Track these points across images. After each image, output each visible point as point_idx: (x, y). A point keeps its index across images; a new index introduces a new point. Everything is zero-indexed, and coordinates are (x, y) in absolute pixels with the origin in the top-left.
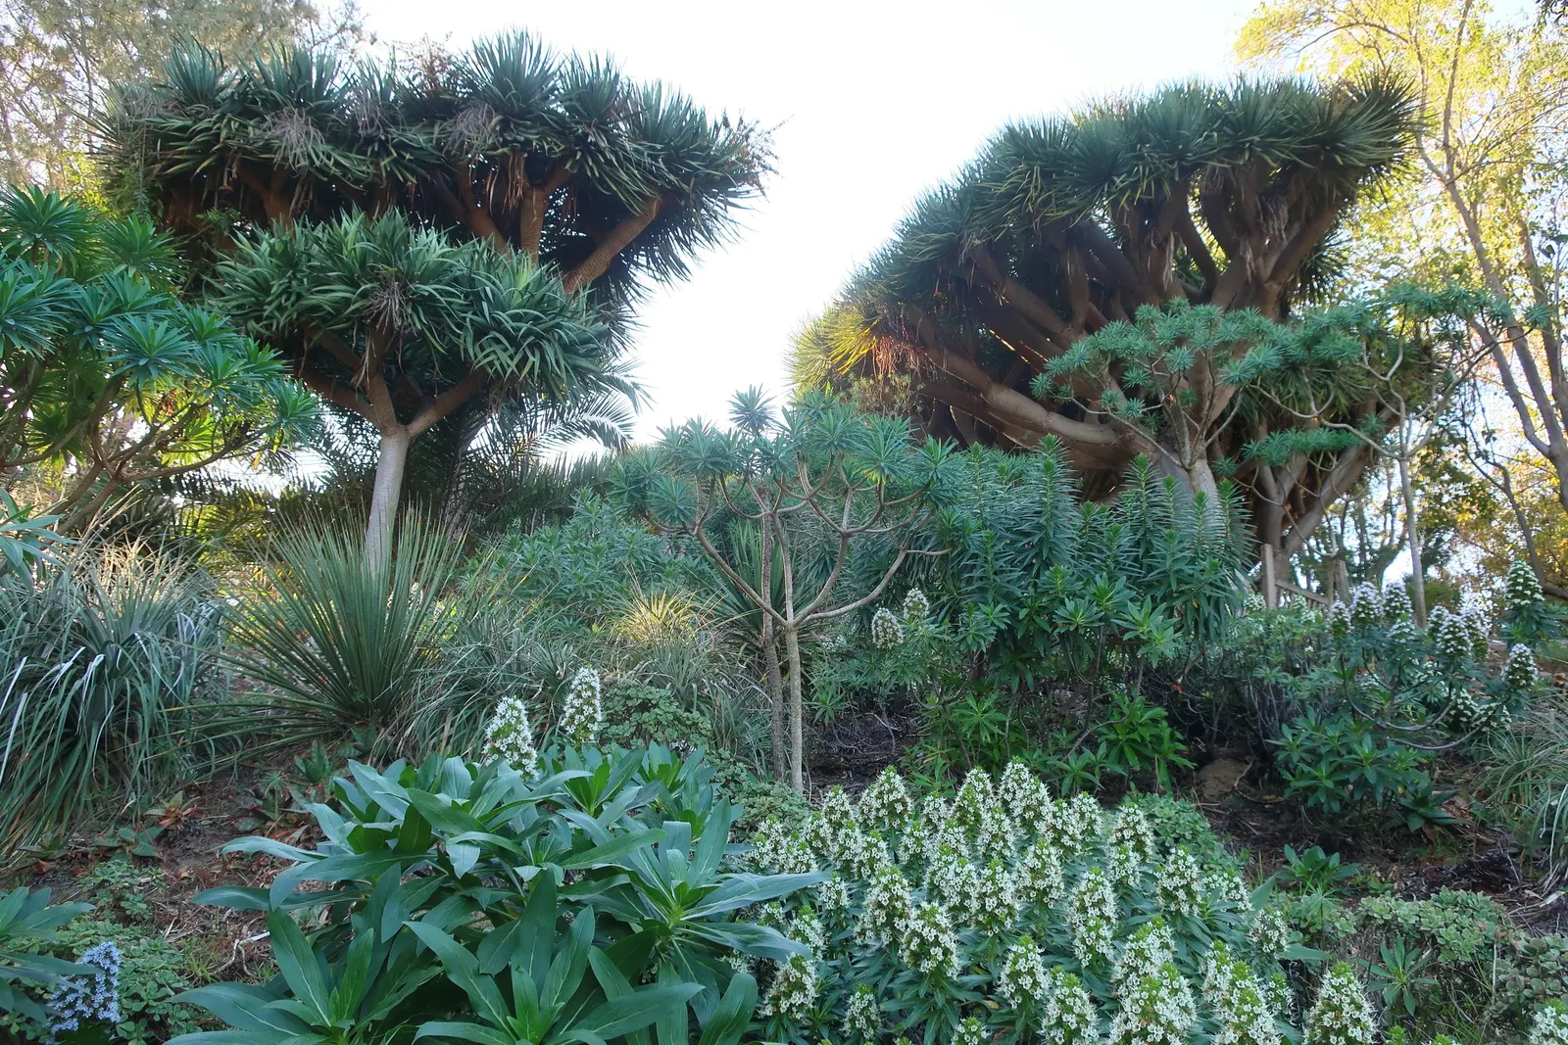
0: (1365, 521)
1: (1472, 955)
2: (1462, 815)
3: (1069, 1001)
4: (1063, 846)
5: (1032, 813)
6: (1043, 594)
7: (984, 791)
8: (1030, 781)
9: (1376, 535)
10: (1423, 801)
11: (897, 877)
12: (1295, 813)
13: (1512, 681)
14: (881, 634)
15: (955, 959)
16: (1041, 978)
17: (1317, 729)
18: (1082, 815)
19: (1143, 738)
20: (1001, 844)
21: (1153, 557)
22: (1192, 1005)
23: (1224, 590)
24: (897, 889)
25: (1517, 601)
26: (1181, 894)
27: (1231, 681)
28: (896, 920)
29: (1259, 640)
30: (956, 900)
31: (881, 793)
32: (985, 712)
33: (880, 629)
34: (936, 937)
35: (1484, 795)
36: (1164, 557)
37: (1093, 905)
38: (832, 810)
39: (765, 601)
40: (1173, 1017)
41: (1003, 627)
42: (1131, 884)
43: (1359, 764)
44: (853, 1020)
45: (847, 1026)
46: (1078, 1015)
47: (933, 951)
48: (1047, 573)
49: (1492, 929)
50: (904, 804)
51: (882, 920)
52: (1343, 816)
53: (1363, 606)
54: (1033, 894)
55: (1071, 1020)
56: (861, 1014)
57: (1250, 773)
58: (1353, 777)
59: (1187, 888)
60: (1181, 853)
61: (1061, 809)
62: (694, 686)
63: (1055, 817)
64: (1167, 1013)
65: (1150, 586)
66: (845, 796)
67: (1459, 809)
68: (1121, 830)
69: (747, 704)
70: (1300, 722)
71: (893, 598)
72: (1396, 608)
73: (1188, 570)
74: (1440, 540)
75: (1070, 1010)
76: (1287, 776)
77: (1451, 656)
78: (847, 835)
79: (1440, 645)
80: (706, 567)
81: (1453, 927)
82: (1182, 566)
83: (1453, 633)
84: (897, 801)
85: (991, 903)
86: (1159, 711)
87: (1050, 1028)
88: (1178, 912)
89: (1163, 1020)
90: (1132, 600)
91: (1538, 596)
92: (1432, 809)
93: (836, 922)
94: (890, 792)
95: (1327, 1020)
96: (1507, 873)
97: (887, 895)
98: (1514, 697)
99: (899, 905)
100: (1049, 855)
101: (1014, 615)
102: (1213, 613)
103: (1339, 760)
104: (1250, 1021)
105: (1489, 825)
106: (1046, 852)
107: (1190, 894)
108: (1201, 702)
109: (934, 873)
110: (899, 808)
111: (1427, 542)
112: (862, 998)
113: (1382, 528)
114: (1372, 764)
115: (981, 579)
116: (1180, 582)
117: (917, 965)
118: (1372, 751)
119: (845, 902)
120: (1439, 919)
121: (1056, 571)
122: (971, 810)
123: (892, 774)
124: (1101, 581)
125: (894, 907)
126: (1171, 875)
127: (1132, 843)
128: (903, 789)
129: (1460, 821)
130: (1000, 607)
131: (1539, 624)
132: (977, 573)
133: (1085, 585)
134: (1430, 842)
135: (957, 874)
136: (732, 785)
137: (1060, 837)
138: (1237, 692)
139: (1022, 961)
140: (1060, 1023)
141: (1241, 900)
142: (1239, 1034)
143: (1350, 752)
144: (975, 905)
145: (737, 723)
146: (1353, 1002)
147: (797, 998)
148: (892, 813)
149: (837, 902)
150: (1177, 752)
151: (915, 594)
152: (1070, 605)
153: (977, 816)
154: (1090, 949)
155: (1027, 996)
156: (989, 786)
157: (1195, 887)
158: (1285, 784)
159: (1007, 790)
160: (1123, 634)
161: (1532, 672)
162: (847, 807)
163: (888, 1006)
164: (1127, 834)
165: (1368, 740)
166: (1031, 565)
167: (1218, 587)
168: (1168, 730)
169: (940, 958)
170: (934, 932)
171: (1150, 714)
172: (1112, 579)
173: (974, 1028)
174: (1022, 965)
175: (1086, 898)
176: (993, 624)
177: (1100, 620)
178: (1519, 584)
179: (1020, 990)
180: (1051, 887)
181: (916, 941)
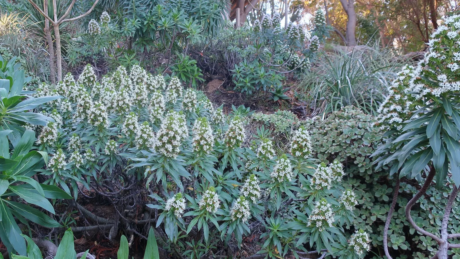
0: (274, 4)
1: (285, 130)
2: (291, 96)
3: (145, 130)
4: (150, 90)
5: (140, 80)
6: (153, 15)
7: (124, 74)
8: (140, 69)
9: (277, 9)
10: (279, 92)
11: (87, 95)
12: (237, 96)
13: (311, 49)
14: (92, 29)
15: (107, 121)
16: (137, 125)
17: (247, 66)
18: (159, 82)
19: (187, 70)
20: (128, 89)
21: (194, 3)
22: (187, 131)
23: (219, 16)
24: (87, 99)
25: (317, 24)
26: (190, 104)
27: (220, 52)
28: (87, 110)
29: (231, 37)
30: (109, 105)
31: (85, 74)
32: (131, 60)
33: (91, 27)
34: (100, 114)
35: (299, 90)
36: (198, 3)
37: (157, 103)
38: (67, 81)
39: (46, 14)
40: (177, 129)
41: (138, 27)
42: (173, 103)
43: (259, 78)
44: (71, 146)
45: (69, 148)
46: (148, 134)
47: (99, 118)
48: (155, 7)
49: (292, 122)
50: (94, 77)
51: (82, 110)
52: (253, 96)
53: (266, 22)
54: (137, 102)
55: (145, 136)
56: (74, 143)
57: (224, 84)
58: (257, 82)
59: (192, 102)
60: (190, 90)
61: (150, 77)
62: (19, 49)
63: (148, 79)
64: (175, 127)
65: (193, 14)
66: (72, 76)
67: (290, 94)
68: (171, 86)
69: (40, 56)
70: (241, 64)
71: (96, 15)
72: (276, 22)
73: (207, 8)
74: (298, 12)
75: (145, 133)
76: (235, 82)
77: (293, 39)
78: (72, 88)
79: (289, 35)
80: (25, 8)
81: (280, 122)
82: (204, 6)
83: (294, 31)
84: (91, 76)
85: (121, 103)
86: (194, 61)
87: (138, 139)
88: (188, 110)
89: (174, 130)
90: (185, 18)
91: (324, 22)
92: (282, 94)
93: (66, 116)
94: (88, 73)
95: (230, 135)
96: (302, 113)
97: (83, 102)
98: (311, 54)
99: (88, 105)
100: (143, 88)
101: (142, 23)
102: (215, 25)
103: (253, 76)
104: (204, 132)
105: (299, 99)
106: (142, 87)
107: (193, 105)
108: (209, 59)
109: (103, 98)
110: (92, 79)
111: (294, 12)
112: (74, 138)
113: (279, 7)
114: (263, 77)
115: (131, 9)
116: (204, 13)
117: (93, 124)
118: (264, 73)
119: (70, 109)
120: (276, 119)
121: (159, 7)
122: (118, 79)
123: (89, 67)
124: (175, 11)
125: (86, 106)
126: (187, 98)
127: (175, 90)
128: (93, 72)
129: (290, 98)
130: (137, 20)
131: (323, 32)
132: (129, 7)
133: (169, 12)
134: (280, 105)
135: (110, 96)
136: (34, 85)
137: (149, 86)
138: (222, 56)
139: (130, 120)
140: (141, 137)
141: (211, 109)
142: (201, 136)
143: (257, 73)
144: (115, 104)
145: (37, 64)
146: (239, 128)
147: (50, 137)
148: (89, 81)
149: (67, 109)
150: (200, 76)
151: (105, 13)
152: (163, 20)
153: (120, 81)
154: (155, 117)
155: (132, 132)
156: (126, 72)
157: (195, 102)
158: (235, 85)
159: (133, 75)
160: (181, 30)
161: (318, 46)
162: (73, 80)
163: (83, 139)
164: (173, 87)
165: (263, 69)
166: (149, 5)
167: (217, 15)
168: (197, 68)
169: (102, 121)
170: (99, 112)
171: (190, 62)
172: (179, 11)
173: (113, 143)
174: (130, 122)
175: (155, 101)
176: (134, 26)
177: (174, 25)
178: (318, 18)
179: (130, 130)
180: (143, 99)
181: (93, 115)
